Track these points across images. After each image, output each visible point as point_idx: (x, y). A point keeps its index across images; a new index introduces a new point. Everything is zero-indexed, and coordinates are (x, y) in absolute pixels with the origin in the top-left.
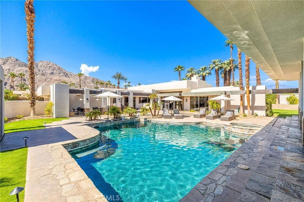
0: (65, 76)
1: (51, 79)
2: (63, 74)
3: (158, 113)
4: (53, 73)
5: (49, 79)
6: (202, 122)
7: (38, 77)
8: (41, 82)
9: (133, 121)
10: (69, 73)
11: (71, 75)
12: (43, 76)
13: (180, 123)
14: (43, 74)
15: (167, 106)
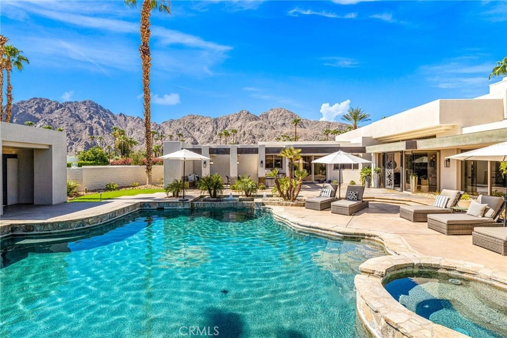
1: (282, 132)
3: (298, 193)
4: (284, 124)
5: (279, 133)
6: (368, 236)
9: (235, 206)
10: (305, 121)
11: (307, 123)
12: (273, 130)
13: (298, 224)
15: (389, 176)
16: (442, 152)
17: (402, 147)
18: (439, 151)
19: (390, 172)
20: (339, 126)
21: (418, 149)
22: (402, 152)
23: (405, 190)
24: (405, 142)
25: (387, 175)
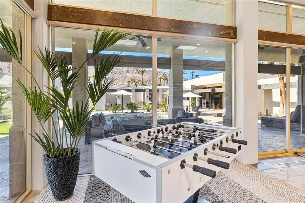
0: (138, 73)
1: (126, 77)
2: (136, 71)
5: (125, 78)
7: (116, 76)
8: (119, 81)
12: (121, 75)
14: (120, 73)
15: (204, 103)
16: (224, 93)
17: (210, 90)
18: (223, 93)
19: (204, 101)
20: (163, 74)
21: (216, 92)
22: (209, 93)
23: (211, 109)
24: (211, 89)
25: (203, 103)
